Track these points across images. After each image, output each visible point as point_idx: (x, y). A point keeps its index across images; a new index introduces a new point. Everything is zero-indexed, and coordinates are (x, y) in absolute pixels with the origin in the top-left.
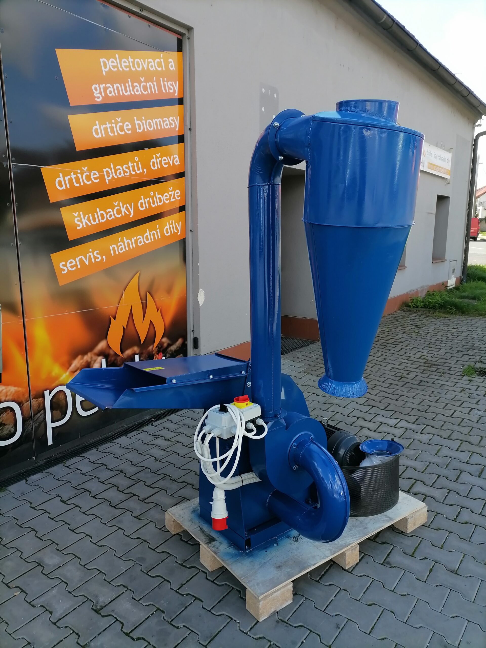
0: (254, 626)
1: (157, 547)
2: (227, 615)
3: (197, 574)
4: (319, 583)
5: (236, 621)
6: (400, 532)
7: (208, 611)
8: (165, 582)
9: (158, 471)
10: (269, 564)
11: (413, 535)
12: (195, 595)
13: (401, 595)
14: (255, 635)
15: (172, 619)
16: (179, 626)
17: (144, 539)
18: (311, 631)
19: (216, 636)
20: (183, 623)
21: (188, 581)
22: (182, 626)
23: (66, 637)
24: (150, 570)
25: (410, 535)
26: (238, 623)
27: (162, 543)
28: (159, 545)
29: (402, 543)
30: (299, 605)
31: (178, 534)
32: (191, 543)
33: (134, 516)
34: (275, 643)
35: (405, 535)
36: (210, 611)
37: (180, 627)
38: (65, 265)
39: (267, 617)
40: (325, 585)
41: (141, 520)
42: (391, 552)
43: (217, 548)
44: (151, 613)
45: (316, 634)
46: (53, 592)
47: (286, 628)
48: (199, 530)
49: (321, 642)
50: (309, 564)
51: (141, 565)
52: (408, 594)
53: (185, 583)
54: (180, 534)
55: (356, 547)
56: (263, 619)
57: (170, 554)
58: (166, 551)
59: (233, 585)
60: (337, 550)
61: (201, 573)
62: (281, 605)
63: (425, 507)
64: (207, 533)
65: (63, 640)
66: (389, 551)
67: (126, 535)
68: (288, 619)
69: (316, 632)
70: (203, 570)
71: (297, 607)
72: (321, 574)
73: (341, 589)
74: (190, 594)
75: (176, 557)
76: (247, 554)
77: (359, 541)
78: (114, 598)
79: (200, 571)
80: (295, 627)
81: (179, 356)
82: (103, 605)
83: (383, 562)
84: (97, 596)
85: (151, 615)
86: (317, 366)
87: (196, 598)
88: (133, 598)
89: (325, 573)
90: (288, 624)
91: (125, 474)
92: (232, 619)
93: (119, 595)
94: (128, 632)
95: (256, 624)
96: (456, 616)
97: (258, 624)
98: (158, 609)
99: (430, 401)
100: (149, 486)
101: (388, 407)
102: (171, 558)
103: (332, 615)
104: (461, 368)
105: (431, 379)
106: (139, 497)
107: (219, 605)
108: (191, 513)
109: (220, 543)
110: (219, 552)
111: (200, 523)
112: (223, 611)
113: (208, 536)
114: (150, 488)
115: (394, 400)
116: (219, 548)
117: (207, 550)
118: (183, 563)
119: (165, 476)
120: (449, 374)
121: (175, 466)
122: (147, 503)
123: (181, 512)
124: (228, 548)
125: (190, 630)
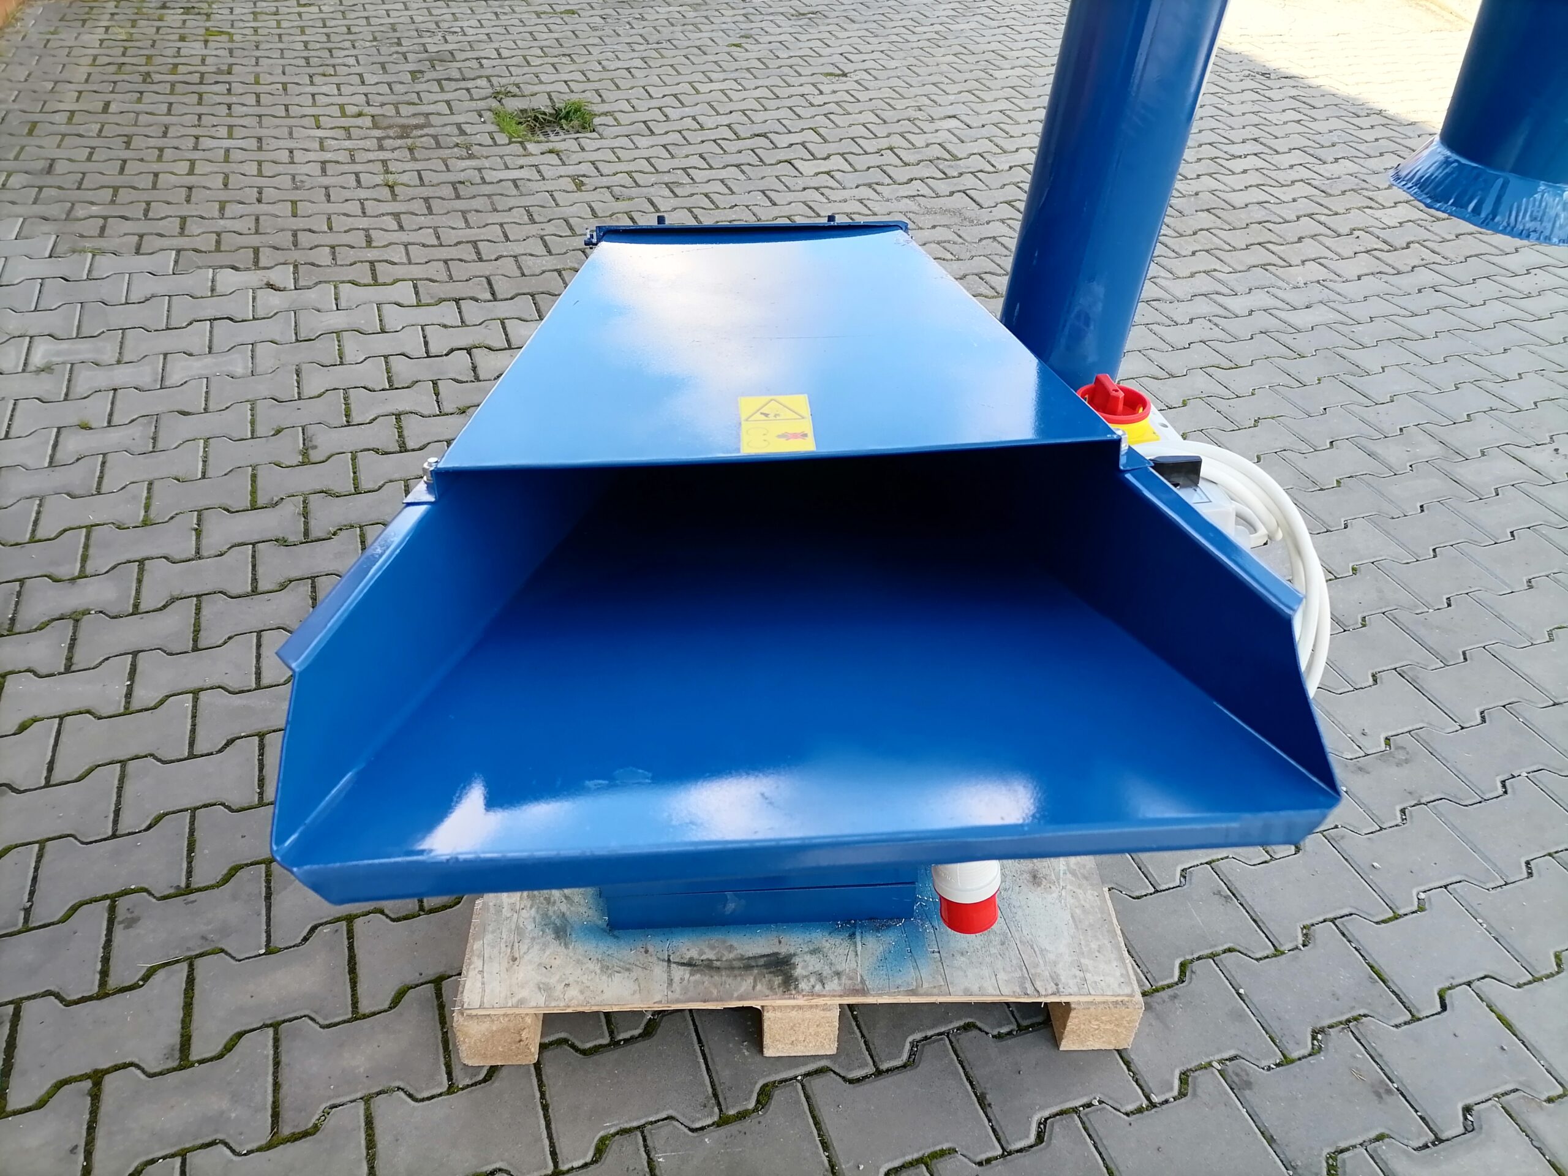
0: (1133, 1072)
1: (554, 1154)
2: (1053, 1116)
3: (808, 1098)
5: (1089, 1105)
9: (27, 911)
12: (909, 1158)
14: (1172, 1089)
18: (1212, 956)
21: (825, 1146)
26: (1100, 1102)
27: (543, 1122)
28: (548, 1143)
31: (543, 1047)
32: (637, 1032)
33: (254, 1146)
34: (1218, 1057)
36: (1006, 1153)
41: (316, 1128)
45: (1224, 952)
47: (1177, 1003)
48: (691, 974)
49: (1257, 960)
54: (546, 1040)
57: (638, 1127)
58: (602, 1133)
61: (817, 1085)
64: (730, 961)
69: (1221, 948)
70: (803, 1070)
74: (896, 1171)
75: (672, 1118)
79: (801, 1082)
80: (1181, 980)
87: (925, 1162)
90: (1166, 988)
92: (1075, 1110)
95: (1127, 1064)
97: (1133, 1056)
99: (561, 236)
100: (102, 994)
101: (495, 287)
102: (659, 1138)
103: (1178, 883)
104: (484, 122)
105: (462, 171)
106: (131, 1064)
107: (995, 1111)
108: (566, 946)
109: (813, 952)
110: (863, 981)
111: (651, 949)
112: (1029, 1118)
113: (748, 965)
114: (128, 995)
115: (474, 261)
116: (840, 968)
117: (811, 1007)
118: (721, 1110)
119: (108, 902)
120: (480, 145)
121: (83, 843)
122: (220, 1056)
123: (527, 972)
124: (859, 945)
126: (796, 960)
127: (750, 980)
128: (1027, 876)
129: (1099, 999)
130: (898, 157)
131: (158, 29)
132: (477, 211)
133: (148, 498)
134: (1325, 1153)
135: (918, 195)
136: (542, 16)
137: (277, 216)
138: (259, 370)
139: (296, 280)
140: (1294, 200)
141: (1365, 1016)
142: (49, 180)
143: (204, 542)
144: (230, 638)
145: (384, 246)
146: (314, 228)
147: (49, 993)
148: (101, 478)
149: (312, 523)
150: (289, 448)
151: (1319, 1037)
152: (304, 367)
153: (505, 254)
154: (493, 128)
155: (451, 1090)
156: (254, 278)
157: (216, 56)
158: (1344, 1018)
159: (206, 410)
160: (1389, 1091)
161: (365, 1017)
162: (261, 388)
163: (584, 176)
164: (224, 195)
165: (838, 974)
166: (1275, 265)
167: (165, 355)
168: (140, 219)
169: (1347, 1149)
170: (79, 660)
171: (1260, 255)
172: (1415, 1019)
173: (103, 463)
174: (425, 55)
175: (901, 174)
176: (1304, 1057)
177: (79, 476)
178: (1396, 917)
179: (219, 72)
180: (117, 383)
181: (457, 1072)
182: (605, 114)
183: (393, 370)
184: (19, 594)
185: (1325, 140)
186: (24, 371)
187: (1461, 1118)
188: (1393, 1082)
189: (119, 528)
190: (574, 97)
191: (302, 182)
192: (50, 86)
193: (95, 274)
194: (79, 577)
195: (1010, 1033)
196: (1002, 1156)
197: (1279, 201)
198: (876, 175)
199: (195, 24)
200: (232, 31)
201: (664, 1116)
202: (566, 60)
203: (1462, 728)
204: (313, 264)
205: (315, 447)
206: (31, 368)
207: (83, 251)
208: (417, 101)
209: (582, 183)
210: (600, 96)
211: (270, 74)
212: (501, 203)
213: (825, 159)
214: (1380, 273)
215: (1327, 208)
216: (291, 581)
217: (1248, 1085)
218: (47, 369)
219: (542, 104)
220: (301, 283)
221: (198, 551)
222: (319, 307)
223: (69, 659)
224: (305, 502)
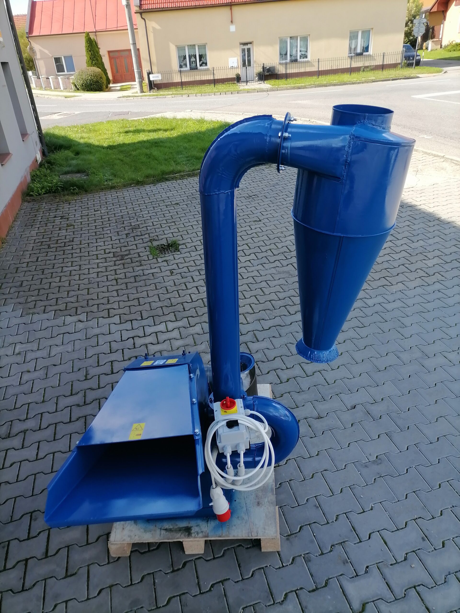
0: (280, 557)
1: (131, 580)
2: (257, 569)
3: (195, 565)
5: (267, 566)
8: (183, 597)
9: (12, 517)
10: (250, 507)
12: (218, 581)
13: (317, 455)
14: (289, 561)
17: (108, 586)
18: (309, 524)
19: (270, 589)
20: (240, 608)
21: (198, 578)
24: (155, 603)
26: (270, 566)
27: (129, 571)
28: (130, 577)
30: (283, 516)
31: (131, 552)
32: (155, 548)
33: (62, 577)
34: (304, 553)
36: (243, 579)
39: (280, 543)
40: (278, 488)
41: (76, 573)
45: (313, 523)
47: (297, 538)
48: (166, 532)
49: (322, 525)
50: (271, 484)
51: (142, 607)
52: (318, 452)
53: (198, 581)
54: (133, 550)
56: (280, 548)
57: (152, 573)
58: (143, 574)
59: (231, 545)
61: (198, 562)
64: (176, 529)
67: (83, 600)
68: (289, 531)
69: (312, 522)
70: (195, 558)
71: (284, 518)
73: (288, 482)
74: (214, 584)
75: (161, 570)
79: (194, 561)
80: (299, 531)
87: (222, 582)
90: (293, 534)
92: (263, 568)
95: (279, 555)
96: (349, 444)
97: (282, 554)
99: (164, 294)
100: (28, 539)
101: (143, 315)
102: (157, 576)
103: (305, 503)
104: (146, 251)
105: (138, 271)
106: (34, 557)
107: (242, 568)
108: (136, 525)
109: (197, 526)
110: (208, 534)
111: (157, 526)
112: (251, 570)
113: (180, 530)
114: (34, 539)
115: (138, 306)
116: (203, 530)
117: (194, 541)
118: (173, 568)
119: (30, 514)
120: (144, 260)
121: (25, 498)
122: (55, 555)
123: (126, 532)
124: (209, 524)
125: (250, 606)
126: (192, 528)
127: (180, 534)
128: (256, 503)
129: (268, 537)
130: (272, 252)
131: (53, 226)
132: (141, 286)
133: (44, 394)
134: (325, 579)
135: (277, 267)
136: (168, 206)
137: (83, 295)
138: (75, 350)
139: (87, 318)
140: (399, 259)
141: (347, 541)
142: (21, 289)
143: (58, 406)
144: (63, 436)
145: (112, 303)
146: (93, 298)
147: (16, 539)
148: (32, 388)
149: (86, 399)
150: (81, 375)
151: (333, 547)
152: (87, 347)
153: (147, 302)
154: (148, 253)
155: (109, 563)
156: (75, 318)
157: (69, 235)
158: (341, 542)
159: (60, 364)
160: (347, 562)
161: (90, 544)
162: (75, 355)
163: (174, 269)
164: (69, 289)
165: (202, 532)
166: (387, 285)
167: (50, 346)
168: (45, 301)
169: (332, 578)
170: (26, 445)
171: (383, 282)
172: (361, 542)
173: (33, 383)
174: (131, 227)
175: (272, 259)
176: (327, 553)
177: (26, 388)
178: (364, 512)
179: (70, 241)
180: (37, 357)
181: (110, 559)
182: (183, 244)
183: (112, 347)
184: (11, 425)
185: (415, 233)
186: (13, 355)
187: (365, 569)
188: (349, 559)
189: (36, 403)
190: (174, 239)
191: (91, 281)
192: (22, 253)
193: (32, 322)
194: (26, 419)
195: (250, 547)
196: (242, 580)
197: (394, 260)
198: (265, 260)
199: (64, 223)
200: (74, 224)
201: (159, 570)
202: (173, 224)
203: (400, 452)
204: (92, 312)
205: (89, 374)
206: (15, 353)
207: (29, 314)
208: (127, 245)
209: (173, 272)
210: (182, 237)
211: (85, 240)
212: (148, 282)
213: (249, 255)
214: (422, 285)
215: (409, 261)
216: (80, 418)
217: (310, 561)
218: (19, 354)
219: (164, 242)
220: (88, 319)
221: (56, 410)
222: (93, 327)
223: (23, 444)
224: (85, 392)
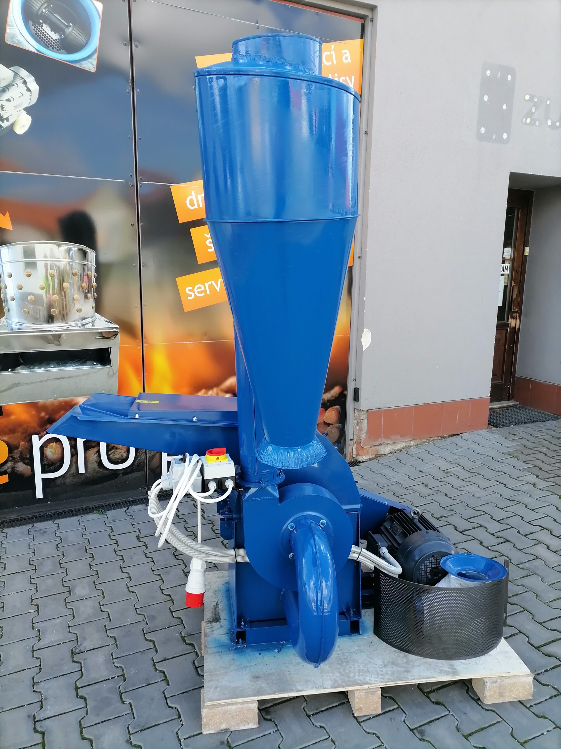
0: (193, 736)
1: (177, 611)
2: (178, 711)
3: (189, 653)
4: (309, 718)
5: (181, 721)
6: (476, 698)
7: (165, 697)
8: (153, 650)
10: (250, 669)
11: (492, 710)
12: (167, 676)
14: (186, 746)
15: (126, 691)
16: (124, 701)
19: (148, 728)
20: (131, 699)
21: (173, 658)
22: (128, 703)
23: (30, 668)
24: (150, 631)
25: (487, 708)
26: (182, 724)
28: (180, 609)
29: (465, 713)
30: (262, 735)
35: (479, 705)
36: (166, 699)
37: (125, 703)
38: (193, 291)
39: (214, 732)
40: (313, 724)
42: (438, 719)
43: (213, 631)
44: (113, 676)
46: (58, 621)
48: (214, 605)
50: (293, 688)
51: (147, 624)
53: (170, 659)
55: (375, 690)
56: (208, 732)
57: (182, 622)
58: (181, 617)
60: (344, 684)
62: (238, 725)
63: (528, 676)
64: (218, 611)
65: (25, 670)
66: (437, 717)
67: (162, 588)
68: (237, 745)
70: (197, 651)
71: (258, 736)
72: (320, 708)
73: (329, 737)
74: (164, 673)
75: (185, 628)
76: (236, 649)
77: (383, 685)
78: (97, 647)
79: (194, 651)
81: (334, 407)
82: (83, 650)
83: (416, 728)
84: (85, 639)
85: (112, 678)
86: (536, 449)
87: (166, 679)
88: (112, 654)
89: (327, 709)
91: (214, 526)
92: (180, 717)
93: (103, 647)
94: (79, 687)
95: (197, 735)
97: (200, 736)
98: (123, 675)
102: (179, 627)
107: (181, 696)
112: (179, 705)
124: (223, 635)
125: (132, 710)
126: (218, 623)
127: (211, 615)
138: (481, 498)
139: (546, 487)
152: (491, 504)
156: (535, 481)
159: (451, 497)
162: (472, 501)
167: (474, 484)
168: (548, 457)
183: (510, 518)
186: (444, 470)
193: (501, 461)
207: (512, 455)
220: (544, 489)
222: (533, 496)
